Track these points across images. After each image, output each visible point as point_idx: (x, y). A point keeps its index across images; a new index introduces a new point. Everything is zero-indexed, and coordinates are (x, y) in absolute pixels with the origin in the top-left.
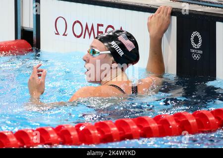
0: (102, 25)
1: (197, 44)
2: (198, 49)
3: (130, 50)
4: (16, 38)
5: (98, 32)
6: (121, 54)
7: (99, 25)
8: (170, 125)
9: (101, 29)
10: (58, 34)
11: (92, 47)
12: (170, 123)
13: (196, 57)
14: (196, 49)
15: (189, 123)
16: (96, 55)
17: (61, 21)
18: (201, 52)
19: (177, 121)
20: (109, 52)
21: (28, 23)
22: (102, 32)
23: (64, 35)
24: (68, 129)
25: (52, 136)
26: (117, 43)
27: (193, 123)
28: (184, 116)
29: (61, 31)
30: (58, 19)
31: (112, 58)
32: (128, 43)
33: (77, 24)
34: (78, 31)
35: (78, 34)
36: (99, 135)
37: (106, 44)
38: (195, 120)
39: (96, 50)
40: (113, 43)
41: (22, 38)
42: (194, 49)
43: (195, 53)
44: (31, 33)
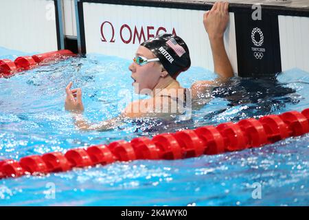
0: (153, 28)
1: (258, 41)
2: (260, 47)
3: (180, 55)
4: (59, 48)
5: (149, 36)
6: (171, 60)
7: (149, 28)
8: (235, 134)
9: (152, 32)
10: (105, 41)
11: (138, 55)
12: (235, 132)
13: (259, 56)
14: (258, 47)
15: (255, 130)
16: (143, 64)
17: (107, 26)
18: (264, 50)
19: (242, 129)
20: (158, 59)
21: (71, 31)
22: (153, 36)
23: (111, 41)
24: (124, 146)
25: (106, 154)
26: (165, 48)
27: (261, 130)
28: (250, 123)
29: (108, 38)
30: (103, 24)
31: (162, 66)
32: (177, 48)
33: (125, 28)
34: (126, 37)
35: (127, 39)
36: (158, 150)
37: (153, 50)
38: (262, 127)
39: (143, 58)
40: (161, 49)
41: (66, 48)
42: (256, 47)
43: (257, 52)
44: (75, 41)
